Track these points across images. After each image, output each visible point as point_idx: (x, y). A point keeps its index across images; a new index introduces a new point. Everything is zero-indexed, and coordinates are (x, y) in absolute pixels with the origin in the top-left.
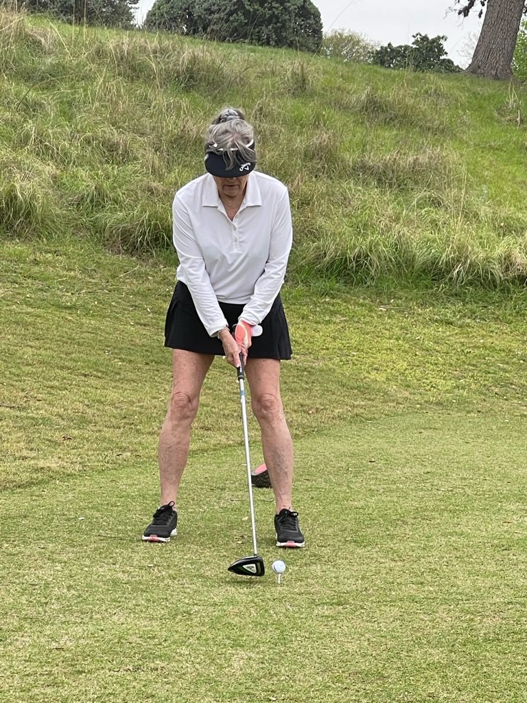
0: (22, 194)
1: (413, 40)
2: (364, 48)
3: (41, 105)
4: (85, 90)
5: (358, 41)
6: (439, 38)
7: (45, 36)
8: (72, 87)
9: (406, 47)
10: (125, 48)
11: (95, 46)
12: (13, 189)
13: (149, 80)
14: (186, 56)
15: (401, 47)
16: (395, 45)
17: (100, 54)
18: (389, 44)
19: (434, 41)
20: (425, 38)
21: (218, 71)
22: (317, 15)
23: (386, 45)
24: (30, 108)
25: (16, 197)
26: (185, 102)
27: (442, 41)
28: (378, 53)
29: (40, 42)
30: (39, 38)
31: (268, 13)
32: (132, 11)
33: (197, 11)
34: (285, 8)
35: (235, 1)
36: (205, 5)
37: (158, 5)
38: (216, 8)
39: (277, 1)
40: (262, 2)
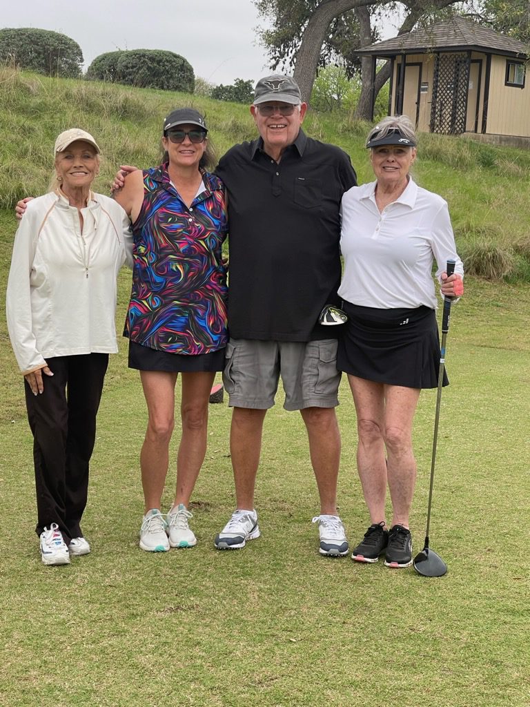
0: (27, 190)
1: (235, 82)
2: (206, 87)
3: (33, 130)
4: (61, 120)
5: (203, 83)
6: (249, 81)
7: (32, 84)
8: (52, 117)
9: (231, 87)
10: (83, 92)
11: (65, 91)
12: (20, 186)
13: (100, 112)
14: (121, 98)
15: (228, 86)
16: (224, 85)
17: (68, 96)
18: (221, 85)
19: (246, 83)
20: (241, 82)
23: (219, 85)
24: (27, 132)
25: (23, 191)
26: (124, 128)
27: (251, 83)
28: (215, 90)
29: (29, 88)
30: (28, 85)
31: (162, 69)
32: (80, 66)
33: (119, 67)
34: (172, 66)
35: (142, 61)
36: (124, 63)
37: (95, 63)
38: (130, 65)
39: (167, 61)
40: (159, 62)
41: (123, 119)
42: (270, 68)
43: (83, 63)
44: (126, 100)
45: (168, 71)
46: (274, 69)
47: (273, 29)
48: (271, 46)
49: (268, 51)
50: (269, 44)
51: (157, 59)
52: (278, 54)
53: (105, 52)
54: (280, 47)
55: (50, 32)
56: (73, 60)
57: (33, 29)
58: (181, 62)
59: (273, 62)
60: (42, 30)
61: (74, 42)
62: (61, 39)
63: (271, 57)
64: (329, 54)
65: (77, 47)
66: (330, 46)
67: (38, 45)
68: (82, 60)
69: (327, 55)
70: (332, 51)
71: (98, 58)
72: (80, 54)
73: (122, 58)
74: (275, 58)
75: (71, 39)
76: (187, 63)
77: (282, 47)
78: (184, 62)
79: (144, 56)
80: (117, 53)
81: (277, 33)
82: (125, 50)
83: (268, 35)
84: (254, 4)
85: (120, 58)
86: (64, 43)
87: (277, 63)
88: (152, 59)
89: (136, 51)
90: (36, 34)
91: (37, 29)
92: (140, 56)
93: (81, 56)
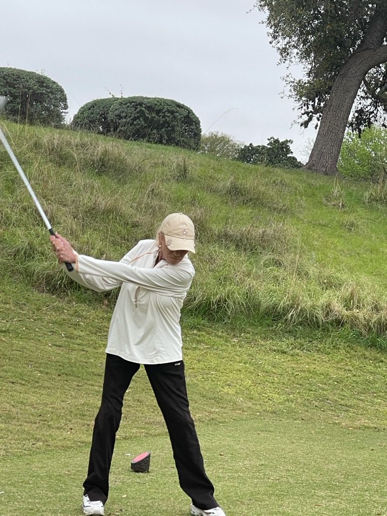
1: (268, 142)
2: (233, 146)
5: (229, 141)
6: (287, 141)
9: (264, 147)
10: (56, 142)
11: (33, 140)
13: (72, 166)
14: (100, 149)
15: (259, 146)
16: (255, 145)
17: (37, 145)
18: (251, 144)
19: (283, 143)
20: (277, 141)
21: (122, 161)
22: (197, 123)
23: (248, 145)
26: (97, 183)
27: (289, 144)
28: (242, 150)
31: (162, 120)
32: (63, 114)
33: (111, 116)
34: (174, 117)
35: (138, 110)
36: (117, 112)
37: (82, 111)
38: (124, 114)
39: (169, 111)
40: (158, 112)
41: (99, 174)
42: (301, 125)
43: (66, 111)
44: (106, 152)
45: (169, 124)
46: (306, 127)
47: (306, 79)
48: (304, 98)
49: (298, 105)
50: (301, 97)
51: (157, 108)
52: (311, 109)
53: (95, 99)
54: (314, 101)
55: (30, 73)
56: (55, 106)
57: (10, 69)
58: (185, 113)
59: (305, 118)
60: (21, 71)
61: (58, 86)
62: (42, 81)
63: (303, 112)
64: (375, 112)
65: (62, 91)
66: (376, 102)
67: (15, 88)
68: (66, 107)
69: (373, 112)
70: (379, 108)
71: (86, 105)
72: (64, 99)
73: (115, 105)
74: (307, 113)
75: (54, 82)
76: (194, 114)
77: (317, 101)
78: (189, 113)
79: (141, 104)
80: (109, 99)
81: (311, 84)
82: (120, 97)
83: (301, 86)
84: (276, 49)
85: (112, 106)
86: (46, 87)
87: (310, 119)
88: (150, 108)
89: (131, 98)
90: (13, 74)
91: (15, 69)
92: (136, 104)
93: (66, 102)
